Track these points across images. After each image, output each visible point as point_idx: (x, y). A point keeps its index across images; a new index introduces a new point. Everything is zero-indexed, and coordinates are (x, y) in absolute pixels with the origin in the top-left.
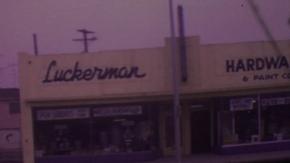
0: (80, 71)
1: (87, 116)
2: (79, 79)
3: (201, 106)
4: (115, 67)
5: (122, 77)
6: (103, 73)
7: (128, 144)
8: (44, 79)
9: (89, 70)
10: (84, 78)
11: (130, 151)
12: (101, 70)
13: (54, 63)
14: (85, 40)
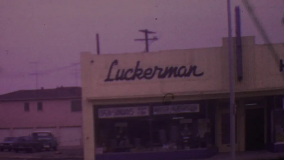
0: (141, 70)
1: (147, 114)
2: (140, 78)
3: (255, 104)
4: (174, 67)
5: (181, 76)
6: (163, 72)
7: (186, 141)
8: (106, 78)
9: (150, 69)
10: (145, 77)
11: (188, 148)
12: (161, 70)
13: (116, 62)
14: (147, 40)
